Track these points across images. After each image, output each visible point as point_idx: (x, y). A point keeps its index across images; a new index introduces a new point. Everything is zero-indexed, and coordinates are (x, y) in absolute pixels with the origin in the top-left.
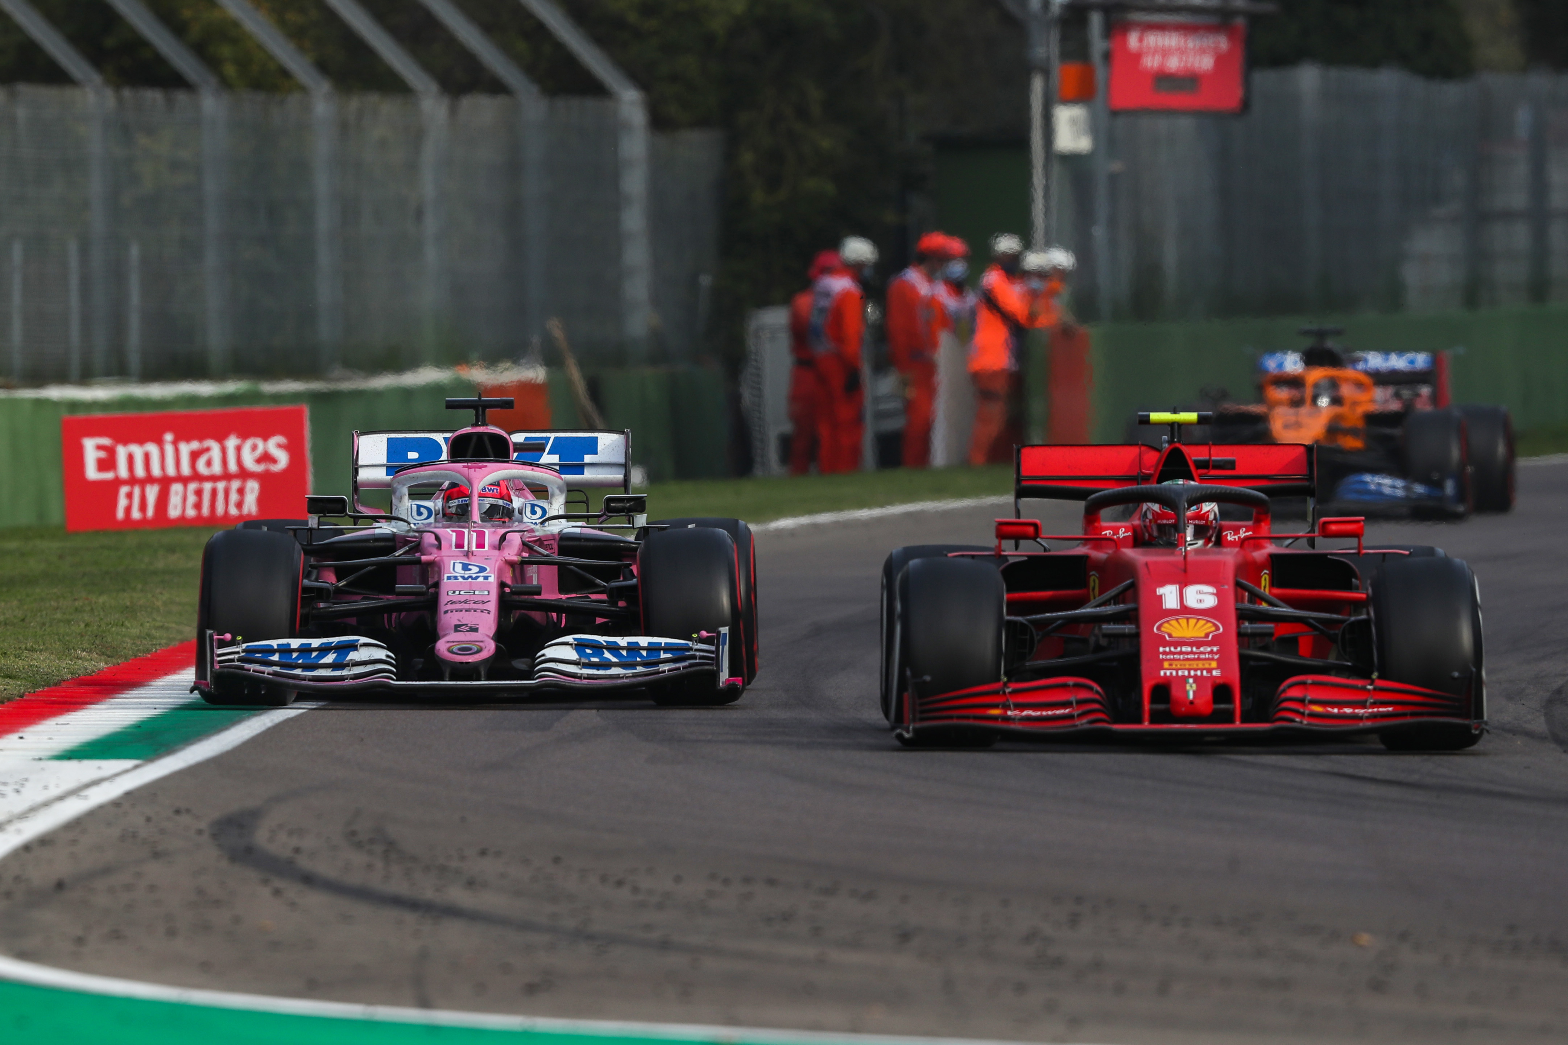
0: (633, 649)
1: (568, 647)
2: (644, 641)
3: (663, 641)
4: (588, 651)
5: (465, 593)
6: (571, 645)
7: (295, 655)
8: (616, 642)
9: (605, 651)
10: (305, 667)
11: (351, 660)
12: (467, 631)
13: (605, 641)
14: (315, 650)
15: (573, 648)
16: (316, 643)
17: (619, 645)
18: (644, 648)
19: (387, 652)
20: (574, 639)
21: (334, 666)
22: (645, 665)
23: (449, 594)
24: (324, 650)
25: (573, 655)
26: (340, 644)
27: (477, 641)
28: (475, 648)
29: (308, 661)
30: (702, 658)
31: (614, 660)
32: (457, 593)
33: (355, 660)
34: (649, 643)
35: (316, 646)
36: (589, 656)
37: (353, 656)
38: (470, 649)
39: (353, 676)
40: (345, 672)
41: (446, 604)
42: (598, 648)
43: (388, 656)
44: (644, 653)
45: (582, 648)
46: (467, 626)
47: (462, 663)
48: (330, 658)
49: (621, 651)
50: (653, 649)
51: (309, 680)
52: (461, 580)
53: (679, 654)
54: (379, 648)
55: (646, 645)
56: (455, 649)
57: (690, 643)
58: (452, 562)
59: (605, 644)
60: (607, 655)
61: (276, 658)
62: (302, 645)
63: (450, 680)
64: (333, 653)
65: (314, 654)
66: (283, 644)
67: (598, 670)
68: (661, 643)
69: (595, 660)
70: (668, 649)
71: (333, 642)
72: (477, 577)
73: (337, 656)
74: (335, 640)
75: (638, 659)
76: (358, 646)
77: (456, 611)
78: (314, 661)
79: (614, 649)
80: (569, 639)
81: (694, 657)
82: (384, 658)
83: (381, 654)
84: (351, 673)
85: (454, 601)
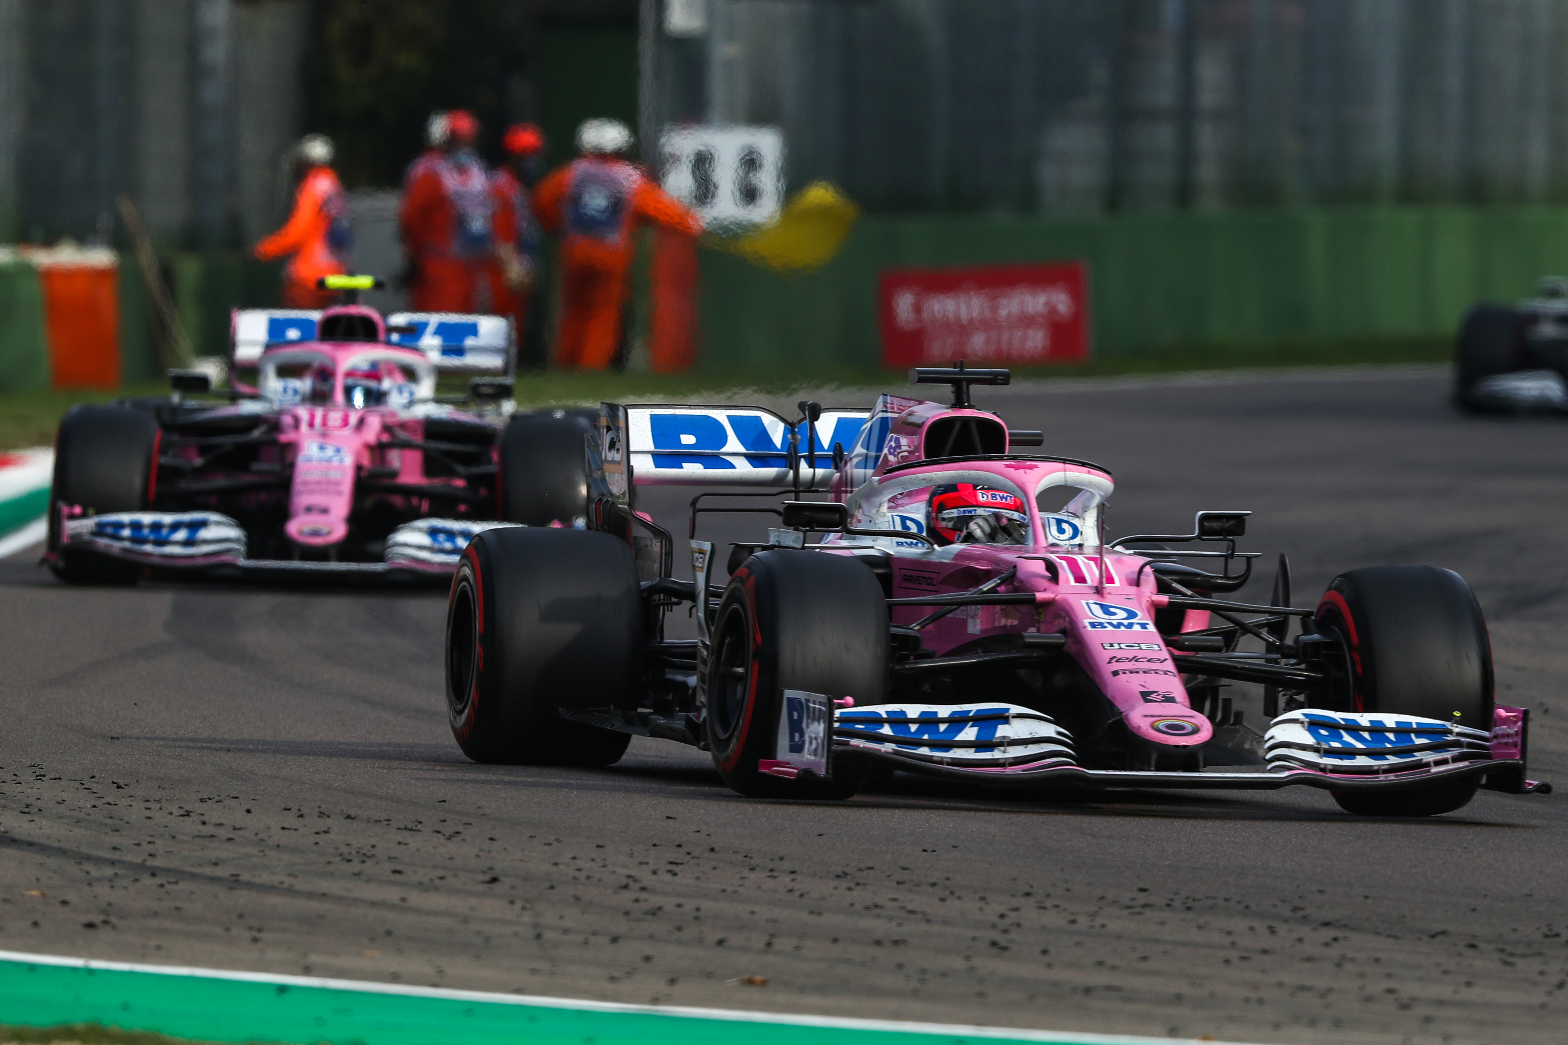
0: (1377, 730)
1: (1298, 726)
2: (1390, 720)
3: (1414, 720)
4: (1323, 732)
5: (1127, 646)
6: (1302, 723)
7: (913, 728)
8: (1354, 721)
9: (1342, 732)
10: (932, 745)
11: (1004, 737)
12: (1163, 701)
13: (1343, 719)
14: (943, 720)
15: (1304, 727)
16: (944, 711)
17: (1360, 725)
18: (1390, 730)
19: (1056, 728)
20: (1304, 715)
21: (978, 745)
22: (1395, 753)
23: (1106, 647)
24: (958, 722)
25: (1308, 739)
26: (982, 714)
27: (1186, 716)
28: (1189, 728)
29: (936, 737)
30: (1470, 745)
31: (1359, 745)
32: (1116, 646)
33: (1009, 737)
34: (1397, 723)
35: (946, 715)
36: (1326, 739)
37: (1002, 731)
38: (1182, 728)
39: (1012, 761)
40: (997, 754)
41: (1109, 662)
42: (1333, 727)
43: (1059, 733)
44: (1391, 736)
45: (1315, 727)
46: (1159, 695)
47: (1177, 746)
48: (969, 733)
49: (1362, 733)
50: (1402, 731)
51: (948, 764)
52: (1110, 628)
53: (1437, 740)
54: (1042, 722)
55: (1393, 725)
56: (1161, 725)
57: (1448, 724)
58: (1083, 602)
59: (1343, 722)
60: (1347, 738)
61: (886, 730)
62: (923, 713)
63: (1157, 770)
64: (971, 726)
65: (942, 727)
66: (895, 712)
67: (1341, 759)
68: (1411, 723)
69: (1336, 745)
70: (1421, 731)
71: (970, 711)
72: (1130, 626)
73: (979, 730)
74: (973, 708)
75: (1388, 746)
76: (1010, 717)
77: (1131, 673)
78: (946, 737)
79: (1354, 729)
80: (1297, 714)
81: (1456, 744)
82: (1054, 735)
83: (1049, 730)
84: (1007, 756)
85: (1119, 657)
